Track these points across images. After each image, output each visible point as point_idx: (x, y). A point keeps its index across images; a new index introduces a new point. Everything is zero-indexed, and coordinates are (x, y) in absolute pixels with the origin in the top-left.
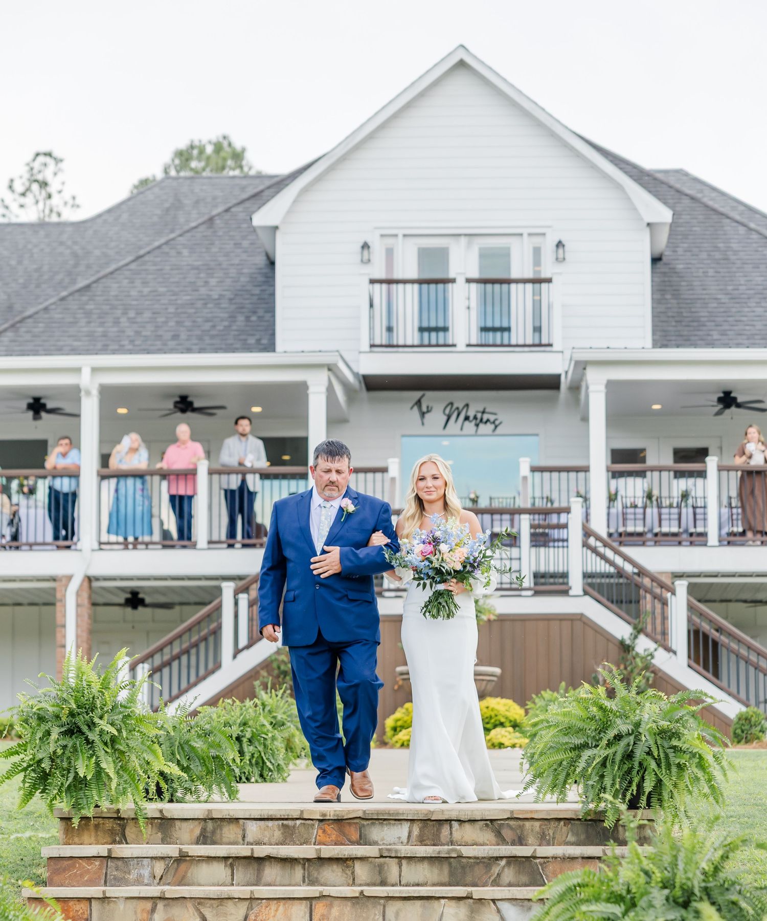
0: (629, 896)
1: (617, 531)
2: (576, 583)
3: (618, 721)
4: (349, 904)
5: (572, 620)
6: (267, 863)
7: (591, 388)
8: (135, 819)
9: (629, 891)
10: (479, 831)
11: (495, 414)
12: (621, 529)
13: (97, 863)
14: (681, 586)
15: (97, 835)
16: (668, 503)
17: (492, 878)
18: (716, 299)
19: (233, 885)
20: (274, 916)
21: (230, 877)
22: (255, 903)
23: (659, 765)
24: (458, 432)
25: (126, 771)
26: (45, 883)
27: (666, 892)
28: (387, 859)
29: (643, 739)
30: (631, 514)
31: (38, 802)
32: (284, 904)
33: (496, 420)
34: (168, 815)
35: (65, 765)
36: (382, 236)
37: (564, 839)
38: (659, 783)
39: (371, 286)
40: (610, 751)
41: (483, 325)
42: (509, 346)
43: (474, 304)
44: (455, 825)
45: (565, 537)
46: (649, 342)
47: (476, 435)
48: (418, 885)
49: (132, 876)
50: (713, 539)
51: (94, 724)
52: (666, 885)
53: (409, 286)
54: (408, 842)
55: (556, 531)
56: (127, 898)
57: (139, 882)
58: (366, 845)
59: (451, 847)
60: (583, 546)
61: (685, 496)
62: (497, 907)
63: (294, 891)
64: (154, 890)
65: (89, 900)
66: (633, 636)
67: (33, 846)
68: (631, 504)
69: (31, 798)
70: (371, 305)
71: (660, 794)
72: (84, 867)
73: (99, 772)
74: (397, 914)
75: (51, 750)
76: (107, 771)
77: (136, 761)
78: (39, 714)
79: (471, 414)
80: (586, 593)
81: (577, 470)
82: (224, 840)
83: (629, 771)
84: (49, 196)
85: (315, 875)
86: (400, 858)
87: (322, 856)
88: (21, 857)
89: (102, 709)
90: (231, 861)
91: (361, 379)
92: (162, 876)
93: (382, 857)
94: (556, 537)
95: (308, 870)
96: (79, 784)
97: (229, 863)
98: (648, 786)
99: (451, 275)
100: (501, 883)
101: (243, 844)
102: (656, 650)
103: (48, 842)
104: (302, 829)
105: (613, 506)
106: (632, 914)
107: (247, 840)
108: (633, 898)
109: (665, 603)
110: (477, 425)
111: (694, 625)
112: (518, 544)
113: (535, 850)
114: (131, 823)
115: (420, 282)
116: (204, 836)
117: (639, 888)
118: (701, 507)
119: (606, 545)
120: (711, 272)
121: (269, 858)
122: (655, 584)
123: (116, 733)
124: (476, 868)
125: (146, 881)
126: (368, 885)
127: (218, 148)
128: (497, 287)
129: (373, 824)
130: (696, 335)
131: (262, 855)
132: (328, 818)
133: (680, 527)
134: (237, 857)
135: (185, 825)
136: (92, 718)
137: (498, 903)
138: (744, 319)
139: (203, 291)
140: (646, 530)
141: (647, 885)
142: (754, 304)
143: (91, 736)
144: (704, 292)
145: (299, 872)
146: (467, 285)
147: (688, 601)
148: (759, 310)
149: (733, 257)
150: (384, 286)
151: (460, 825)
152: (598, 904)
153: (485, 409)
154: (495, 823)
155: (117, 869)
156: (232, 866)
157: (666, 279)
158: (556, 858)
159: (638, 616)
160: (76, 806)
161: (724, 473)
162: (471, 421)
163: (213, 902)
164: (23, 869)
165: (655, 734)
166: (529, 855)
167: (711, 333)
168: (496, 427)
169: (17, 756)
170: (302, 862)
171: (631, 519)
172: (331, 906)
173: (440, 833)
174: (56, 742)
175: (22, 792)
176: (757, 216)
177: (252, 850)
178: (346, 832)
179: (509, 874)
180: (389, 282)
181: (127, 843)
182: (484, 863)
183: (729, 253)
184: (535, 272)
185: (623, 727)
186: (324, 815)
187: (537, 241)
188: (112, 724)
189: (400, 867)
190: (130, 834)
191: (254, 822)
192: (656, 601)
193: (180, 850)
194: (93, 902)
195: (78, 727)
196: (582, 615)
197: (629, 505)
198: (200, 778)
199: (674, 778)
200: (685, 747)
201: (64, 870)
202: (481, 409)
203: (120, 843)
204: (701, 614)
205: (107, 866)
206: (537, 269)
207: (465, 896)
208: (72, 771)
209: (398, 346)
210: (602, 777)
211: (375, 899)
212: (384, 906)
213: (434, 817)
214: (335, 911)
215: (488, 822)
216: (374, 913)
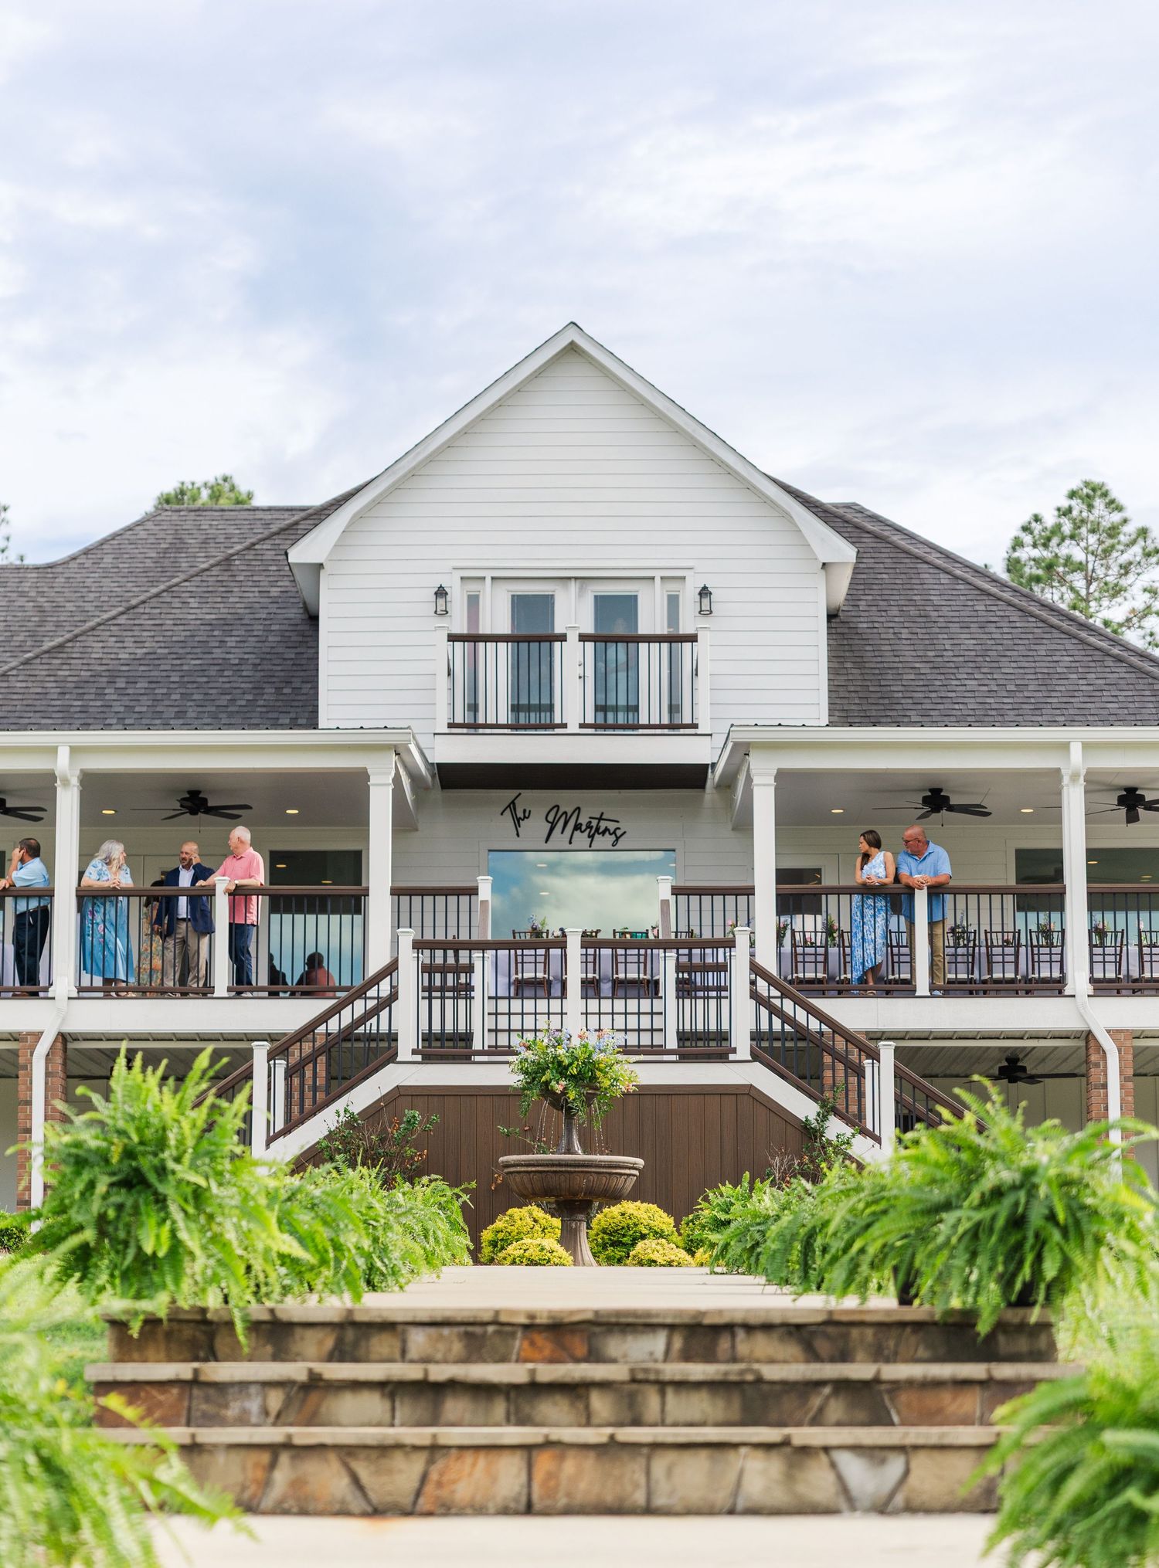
1: (792, 976)
2: (742, 1045)
4: (592, 1454)
5: (737, 1094)
6: (450, 1392)
7: (756, 780)
8: (229, 1324)
10: (777, 1342)
11: (616, 821)
13: (175, 1391)
14: (887, 1051)
15: (168, 1350)
17: (811, 1414)
18: (913, 668)
19: (392, 1425)
21: (390, 1412)
22: (438, 1454)
23: (1066, 1236)
24: (566, 845)
25: (218, 1246)
28: (642, 1385)
29: (1042, 1191)
32: (486, 1456)
33: (617, 829)
34: (284, 1317)
35: (122, 1235)
36: (463, 579)
37: (911, 1354)
38: (1067, 1265)
39: (451, 644)
40: (984, 1214)
44: (741, 1334)
46: (825, 719)
47: (591, 849)
48: (691, 1426)
49: (232, 1412)
51: (166, 1170)
54: (670, 1358)
55: (713, 975)
56: (230, 1446)
57: (242, 1421)
58: (601, 1362)
59: (742, 1366)
60: (751, 997)
62: (832, 1460)
63: (501, 1435)
64: (271, 1434)
66: (821, 1117)
72: (155, 1398)
73: (176, 1245)
74: (669, 1472)
75: (98, 1210)
76: (188, 1244)
78: (77, 1156)
79: (584, 820)
80: (755, 1058)
82: (373, 1356)
83: (1019, 1246)
85: (527, 1409)
86: (662, 1385)
87: (538, 1381)
90: (390, 1389)
91: (435, 768)
92: (280, 1412)
93: (634, 1381)
94: (714, 984)
95: (516, 1404)
96: (144, 1266)
97: (387, 1391)
98: (1050, 1270)
99: (559, 630)
100: (825, 1420)
101: (406, 1363)
102: (853, 1136)
104: (497, 1340)
105: (784, 944)
107: (409, 1355)
110: (591, 837)
113: (878, 1372)
114: (222, 1330)
115: (517, 640)
116: (340, 1351)
119: (785, 995)
120: (905, 633)
121: (452, 1386)
122: (851, 1047)
123: (202, 1183)
124: (786, 1400)
125: (254, 1420)
126: (616, 1425)
129: (610, 1331)
131: (442, 1379)
132: (538, 1321)
134: (402, 1382)
135: (311, 1335)
136: (163, 1161)
137: (834, 1453)
139: (218, 653)
140: (829, 976)
142: (965, 676)
143: (161, 1189)
144: (897, 659)
145: (500, 1408)
146: (581, 644)
147: (896, 1069)
149: (934, 614)
150: (468, 644)
151: (749, 1333)
153: (603, 813)
154: (804, 1331)
155: (207, 1400)
156: (392, 1397)
157: (846, 642)
159: (825, 1090)
160: (137, 1300)
162: (584, 831)
163: (369, 1452)
165: (1059, 1186)
166: (870, 1378)
168: (617, 839)
170: (505, 1390)
172: (562, 1458)
173: (717, 1344)
174: (106, 1198)
177: (425, 1371)
178: (568, 1344)
179: (836, 1409)
180: (475, 639)
181: (216, 1360)
182: (798, 1391)
183: (928, 608)
184: (672, 629)
185: (1007, 1176)
186: (532, 1316)
187: (674, 586)
189: (664, 1397)
190: (220, 1346)
191: (421, 1328)
192: (851, 1071)
193: (311, 1371)
195: (142, 1175)
199: (1089, 1255)
202: (599, 814)
203: (206, 1360)
205: (191, 1397)
207: (779, 1441)
208: (132, 1244)
209: (487, 726)
211: (634, 1447)
212: (649, 1459)
213: (707, 1321)
214: (570, 1466)
215: (793, 1329)
216: (633, 1469)
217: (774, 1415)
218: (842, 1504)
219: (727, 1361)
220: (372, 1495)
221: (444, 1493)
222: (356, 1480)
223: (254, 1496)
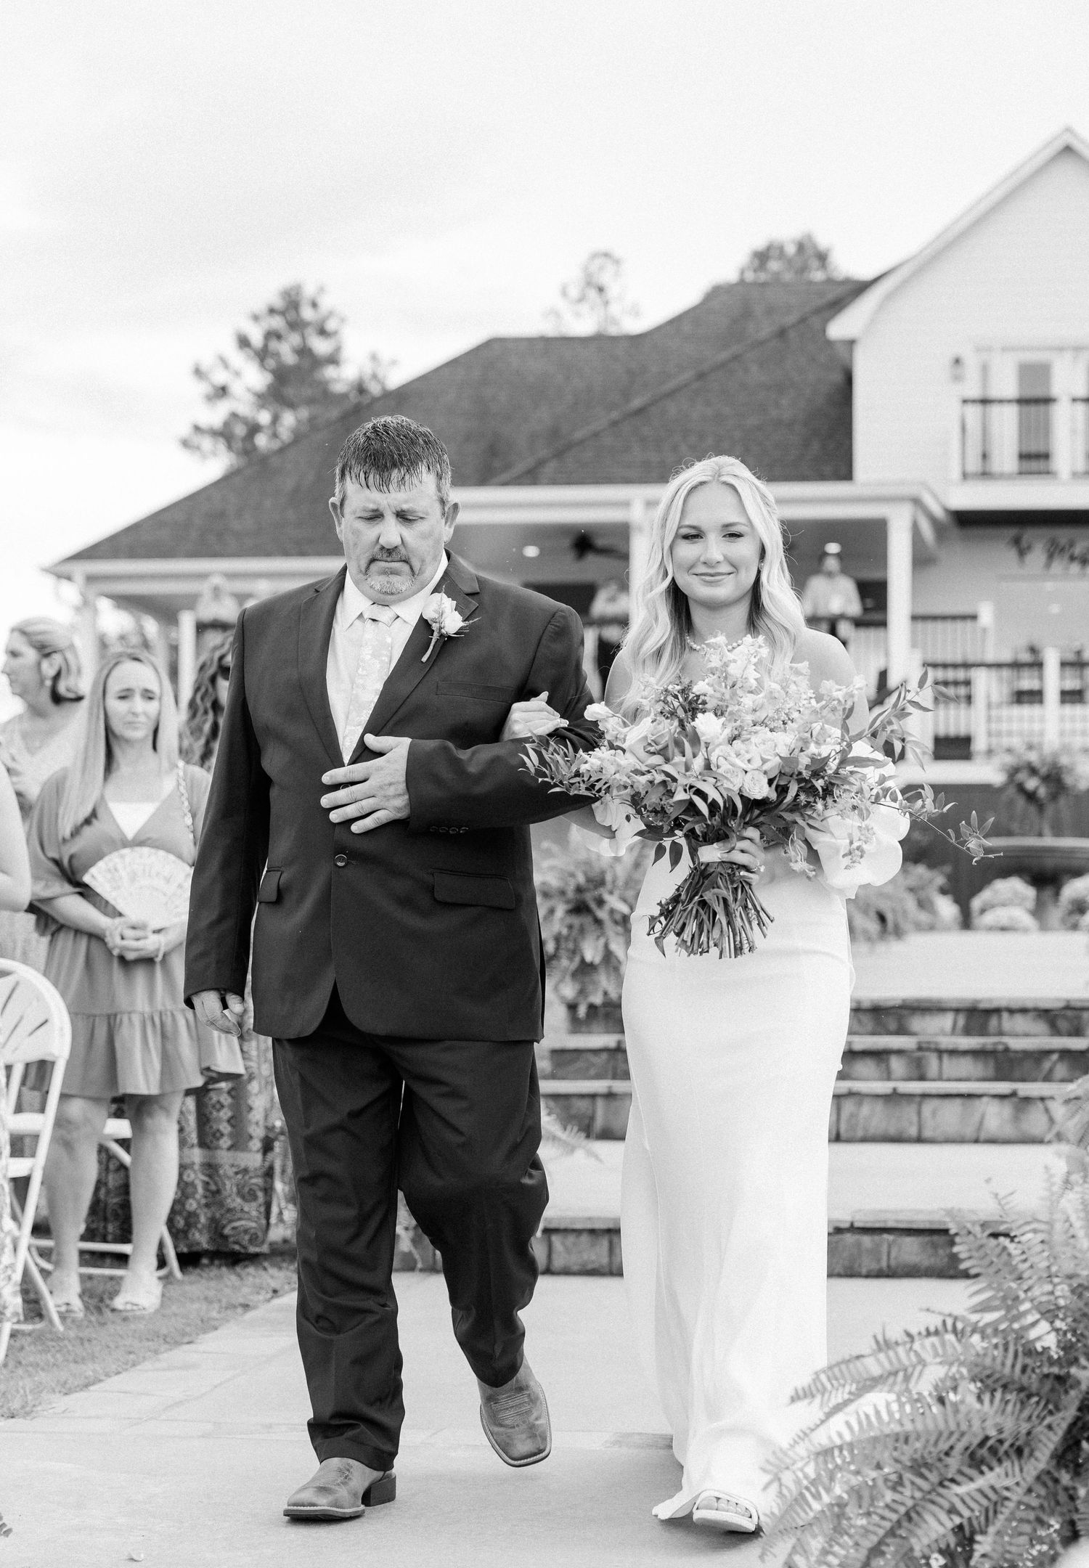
4: (881, 1102)
10: (1030, 1022)
13: (604, 1056)
15: (607, 1024)
17: (1044, 1074)
24: (1062, 573)
28: (927, 1054)
35: (571, 947)
36: (978, 350)
39: (963, 406)
43: (1080, 426)
44: (1005, 1015)
48: (960, 1080)
51: (602, 900)
53: (1007, 406)
54: (950, 1034)
58: (904, 1036)
59: (998, 1039)
62: (1045, 1107)
65: (593, 1097)
72: (590, 1061)
73: (608, 956)
74: (934, 1113)
75: (556, 930)
76: (617, 954)
84: (606, 303)
86: (940, 1052)
89: (612, 884)
91: (952, 514)
93: (920, 1049)
96: (586, 969)
99: (1054, 393)
100: (1053, 1078)
115: (1021, 402)
124: (1025, 1063)
126: (903, 1080)
127: (801, 247)
129: (913, 1013)
136: (601, 894)
137: (1047, 1102)
139: (774, 413)
143: (600, 914)
146: (1072, 405)
150: (979, 407)
151: (1010, 1015)
154: (1049, 1014)
160: (582, 990)
172: (860, 1104)
173: (988, 1023)
174: (561, 922)
178: (884, 1022)
179: (1061, 1070)
180: (985, 402)
182: (1034, 1057)
188: (624, 900)
189: (940, 1061)
194: (598, 1099)
195: (585, 904)
201: (568, 1064)
205: (616, 1059)
208: (578, 954)
209: (994, 475)
211: (909, 1097)
212: (920, 1105)
213: (982, 1006)
214: (866, 1109)
215: (1041, 1012)
216: (909, 1111)
217: (1017, 1074)
218: (1052, 1137)
219: (995, 1035)
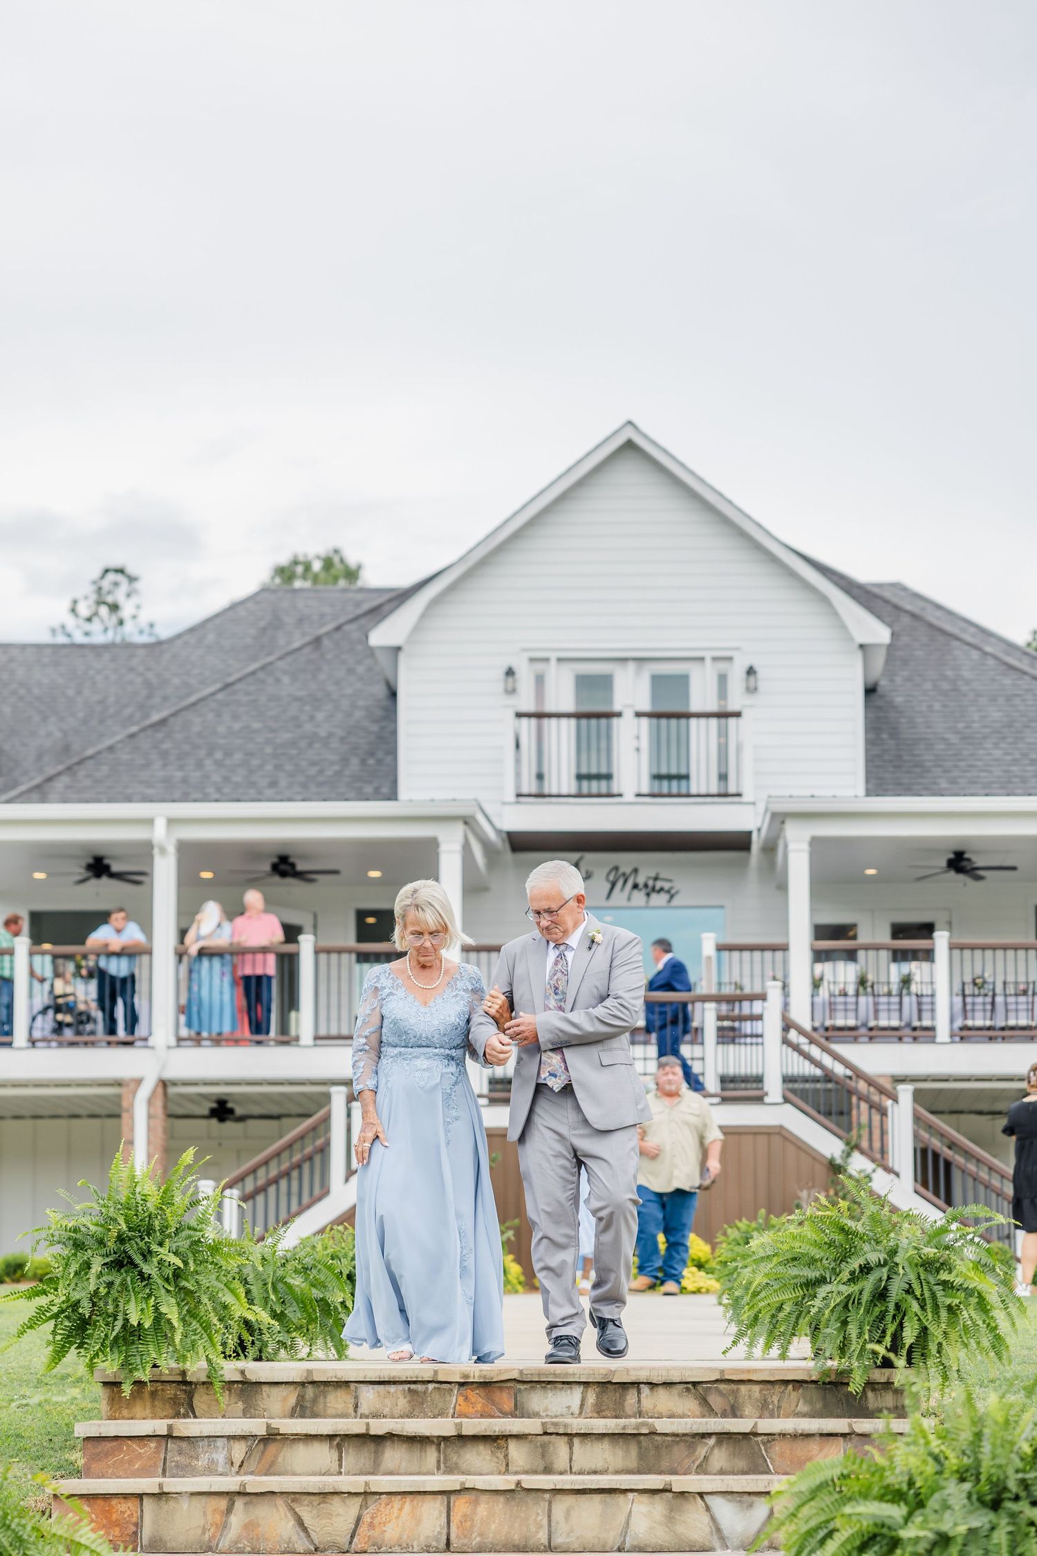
0: (912, 1492)
1: (822, 1025)
2: (774, 1088)
3: (866, 1247)
4: (502, 1499)
5: (768, 1134)
6: (388, 1443)
7: (791, 846)
8: (208, 1384)
9: (911, 1483)
10: (677, 1398)
11: (670, 881)
12: (828, 1023)
13: (153, 1445)
14: (905, 1093)
15: (153, 1406)
16: (886, 989)
17: (697, 1463)
18: (944, 739)
19: (340, 1473)
20: (398, 1517)
21: (337, 1463)
22: (371, 1499)
23: (923, 1308)
24: (624, 903)
25: (195, 1318)
26: (78, 1473)
27: (967, 1486)
28: (553, 1436)
29: (901, 1271)
30: (840, 1003)
31: (74, 1360)
32: (412, 1501)
33: (671, 888)
34: (252, 1377)
35: (110, 1309)
36: (532, 661)
37: (793, 1409)
38: (924, 1330)
39: (517, 721)
40: (853, 1289)
41: (655, 771)
42: (688, 795)
43: (645, 744)
44: (645, 1390)
45: (759, 1032)
46: (861, 789)
47: (647, 907)
48: (595, 1472)
49: (201, 1463)
50: (943, 1033)
51: (150, 1252)
52: (964, 1475)
53: (564, 721)
54: (581, 1413)
55: (748, 1023)
56: (193, 1494)
57: (210, 1470)
58: (523, 1417)
59: (641, 1420)
60: (783, 1043)
61: (906, 981)
62: (706, 1504)
63: (424, 1482)
64: (231, 1483)
65: (140, 1496)
66: (845, 1155)
67: (67, 1421)
68: (840, 991)
69: (64, 1356)
70: (518, 746)
71: (925, 1347)
72: (134, 1451)
73: (159, 1317)
74: (567, 1514)
75: (92, 1288)
76: (169, 1316)
77: (208, 1303)
78: (76, 1239)
79: (641, 880)
80: (786, 1100)
81: (774, 948)
82: (329, 1411)
83: (881, 1317)
85: (454, 1460)
86: (570, 1436)
87: (464, 1433)
88: (50, 1437)
89: (162, 1232)
90: (338, 1440)
91: (505, 836)
92: (242, 1462)
93: (546, 1433)
94: (749, 1031)
95: (444, 1453)
96: (130, 1336)
97: (335, 1443)
98: (909, 1336)
99: (617, 707)
100: (709, 1469)
101: (356, 1417)
102: (874, 1171)
103: (87, 1414)
104: (436, 1396)
105: (818, 995)
106: (918, 1519)
107: (360, 1411)
108: (917, 1495)
109: (883, 1113)
110: (648, 895)
111: (922, 1141)
112: (699, 1040)
113: (756, 1424)
114: (201, 1390)
115: (578, 716)
116: (302, 1406)
117: (926, 1480)
118: (927, 996)
119: (812, 1041)
120: (937, 706)
121: (390, 1437)
122: (872, 1089)
123: (181, 1265)
124: (675, 1449)
125: (220, 1469)
126: (526, 1472)
128: (673, 722)
129: (532, 1388)
130: (919, 784)
131: (381, 1432)
132: (471, 1380)
133: (901, 1019)
134: (347, 1435)
135: (275, 1391)
136: (147, 1245)
137: (707, 1498)
138: (979, 763)
140: (859, 1023)
141: (937, 1476)
142: (990, 746)
143: (146, 1269)
144: (929, 731)
145: (431, 1455)
146: (636, 720)
147: (915, 1110)
148: (997, 753)
149: (964, 688)
150: (534, 721)
151: (652, 1389)
152: (868, 1503)
153: (657, 874)
154: (699, 1387)
155: (180, 1453)
156: (339, 1447)
157: (882, 714)
158: (784, 1435)
159: (849, 1129)
160: (126, 1365)
161: (956, 953)
162: (640, 890)
163: (312, 1498)
164: (51, 1453)
165: (916, 1265)
166: (748, 1431)
167: (938, 780)
168: (672, 897)
169: (44, 1296)
170: (435, 1440)
171: (840, 1010)
172: (476, 1503)
173: (624, 1401)
174: (98, 1278)
175: (51, 1348)
176: (992, 640)
177: (368, 1424)
178: (497, 1399)
179: (720, 1457)
180: (540, 716)
181: (195, 1417)
182: (687, 1441)
183: (960, 683)
184: (720, 706)
185: (872, 1255)
186: (467, 1376)
187: (722, 666)
188: (176, 1253)
189: (571, 1448)
190: (198, 1404)
191: (371, 1386)
192: (873, 1111)
193: (268, 1426)
194: (146, 1500)
195: (129, 1257)
196: (781, 1127)
197: (837, 993)
198: (299, 1328)
199: (943, 1326)
200: (958, 1281)
201: (107, 1455)
202: (653, 875)
203: (185, 1416)
204: (930, 1127)
205: (166, 1449)
206: (723, 703)
207: (661, 1487)
208: (120, 1317)
209: (550, 796)
210: (845, 1323)
211: (537, 1492)
212: (550, 1502)
213: (615, 1379)
214: (482, 1510)
215: (690, 1386)
216: (536, 1512)
218: (717, 1543)
220: (313, 1534)
221: (375, 1533)
222: (300, 1523)
223: (213, 1536)
